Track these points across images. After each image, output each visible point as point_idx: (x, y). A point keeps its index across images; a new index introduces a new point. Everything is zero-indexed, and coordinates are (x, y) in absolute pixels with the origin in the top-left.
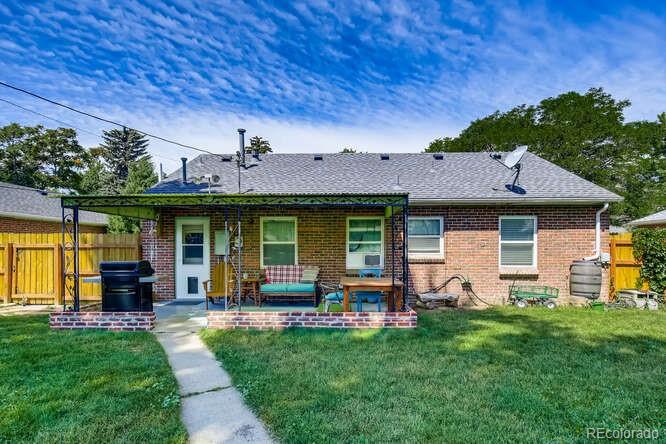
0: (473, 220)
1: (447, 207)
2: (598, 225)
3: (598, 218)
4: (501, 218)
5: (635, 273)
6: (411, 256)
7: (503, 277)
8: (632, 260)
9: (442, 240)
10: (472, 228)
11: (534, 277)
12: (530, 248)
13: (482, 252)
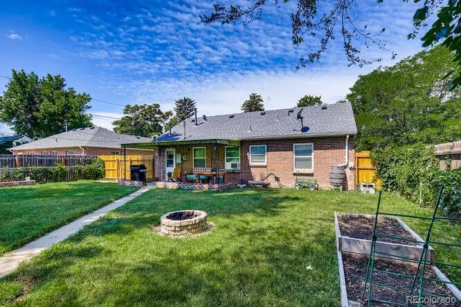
0: (280, 146)
1: (268, 140)
2: (347, 146)
3: (347, 143)
4: (294, 145)
5: (372, 174)
6: (251, 164)
7: (295, 174)
8: (370, 166)
9: (266, 156)
10: (279, 150)
11: (312, 175)
12: (310, 159)
13: (285, 162)
